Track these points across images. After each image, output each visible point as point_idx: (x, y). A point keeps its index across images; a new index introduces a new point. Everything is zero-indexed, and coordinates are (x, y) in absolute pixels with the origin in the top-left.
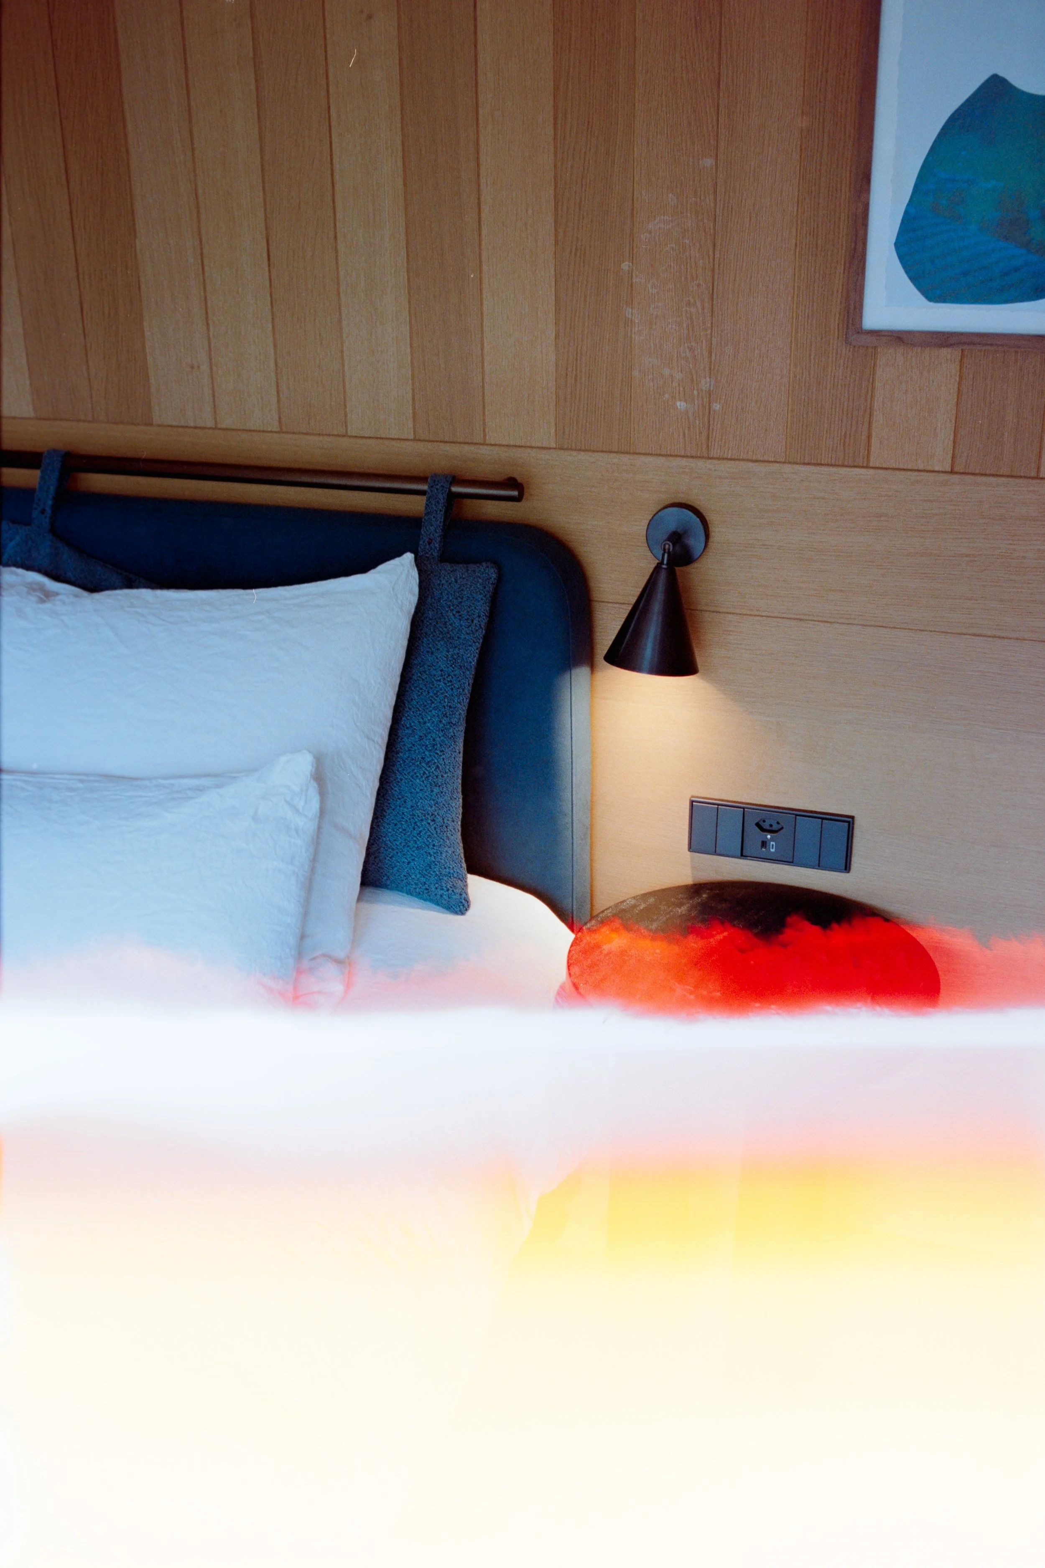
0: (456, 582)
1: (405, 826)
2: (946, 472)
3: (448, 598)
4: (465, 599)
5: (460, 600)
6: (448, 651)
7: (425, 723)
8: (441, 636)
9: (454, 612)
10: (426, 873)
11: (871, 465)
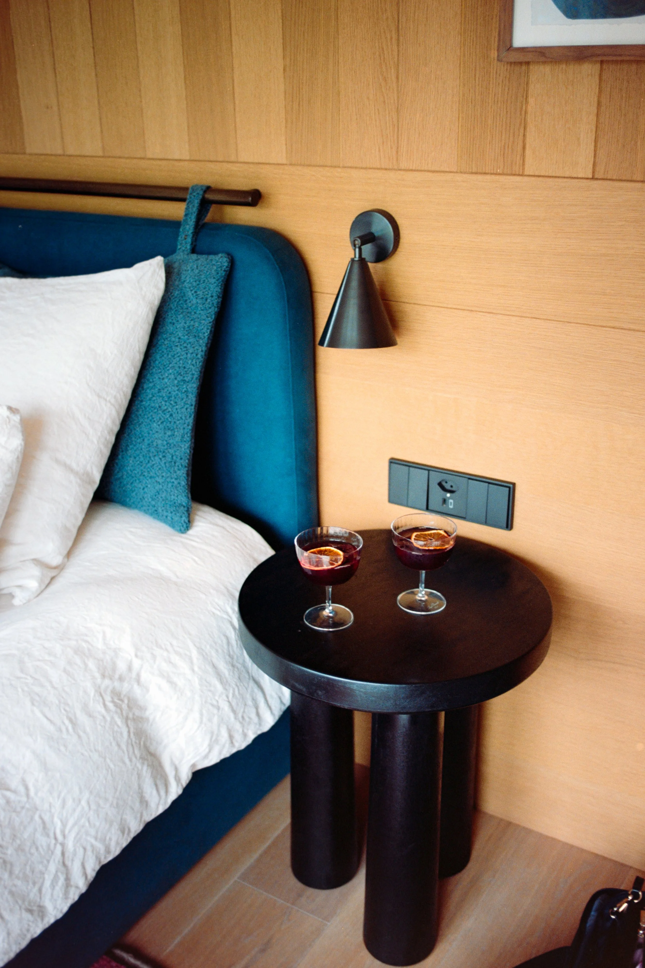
0: (197, 268)
1: (142, 459)
2: (587, 179)
3: (190, 281)
4: (202, 282)
5: (198, 283)
6: (185, 323)
7: (163, 379)
8: (181, 311)
9: (193, 292)
10: (155, 498)
11: (526, 173)
